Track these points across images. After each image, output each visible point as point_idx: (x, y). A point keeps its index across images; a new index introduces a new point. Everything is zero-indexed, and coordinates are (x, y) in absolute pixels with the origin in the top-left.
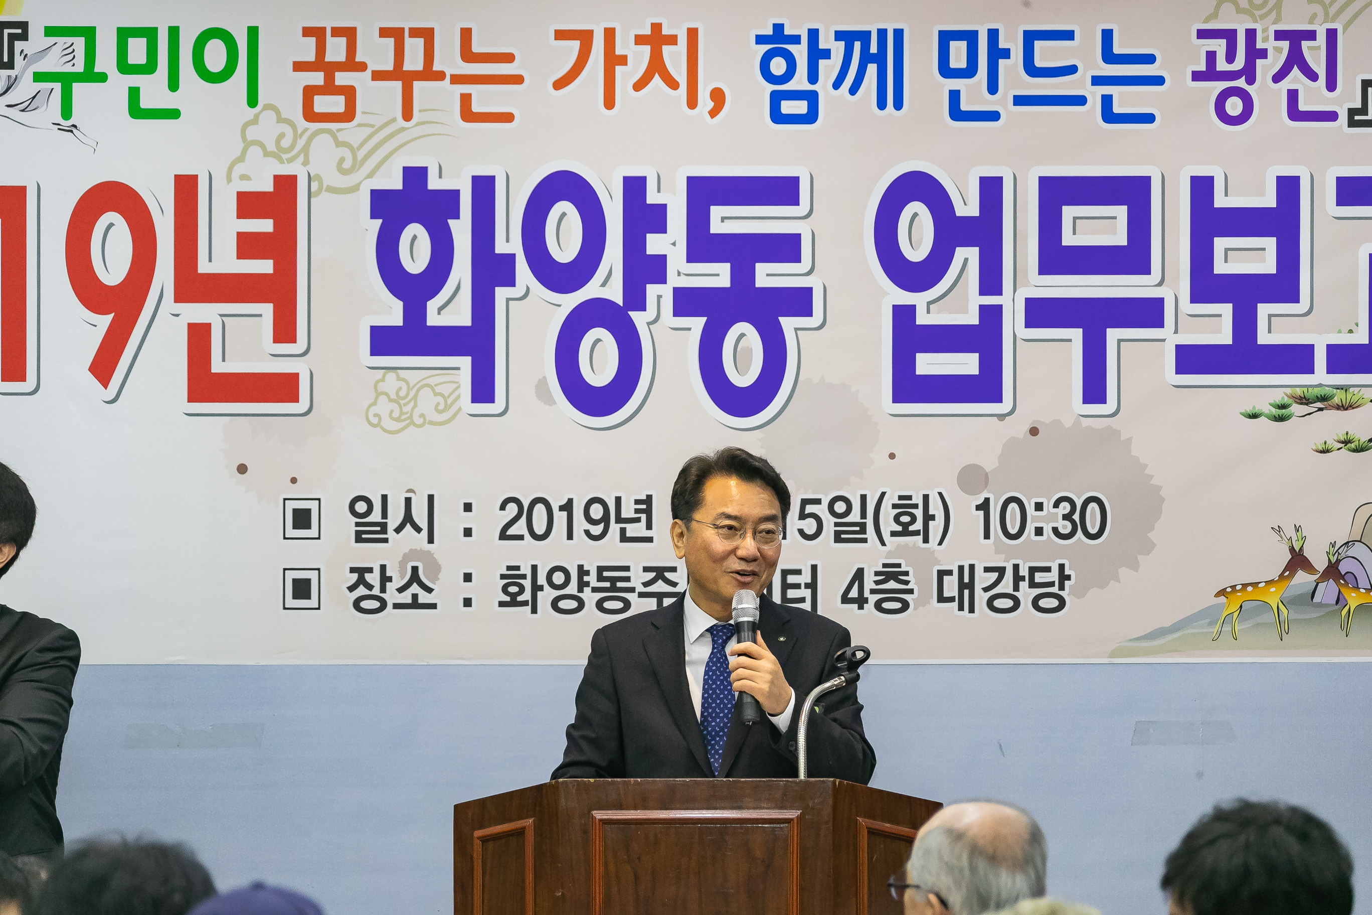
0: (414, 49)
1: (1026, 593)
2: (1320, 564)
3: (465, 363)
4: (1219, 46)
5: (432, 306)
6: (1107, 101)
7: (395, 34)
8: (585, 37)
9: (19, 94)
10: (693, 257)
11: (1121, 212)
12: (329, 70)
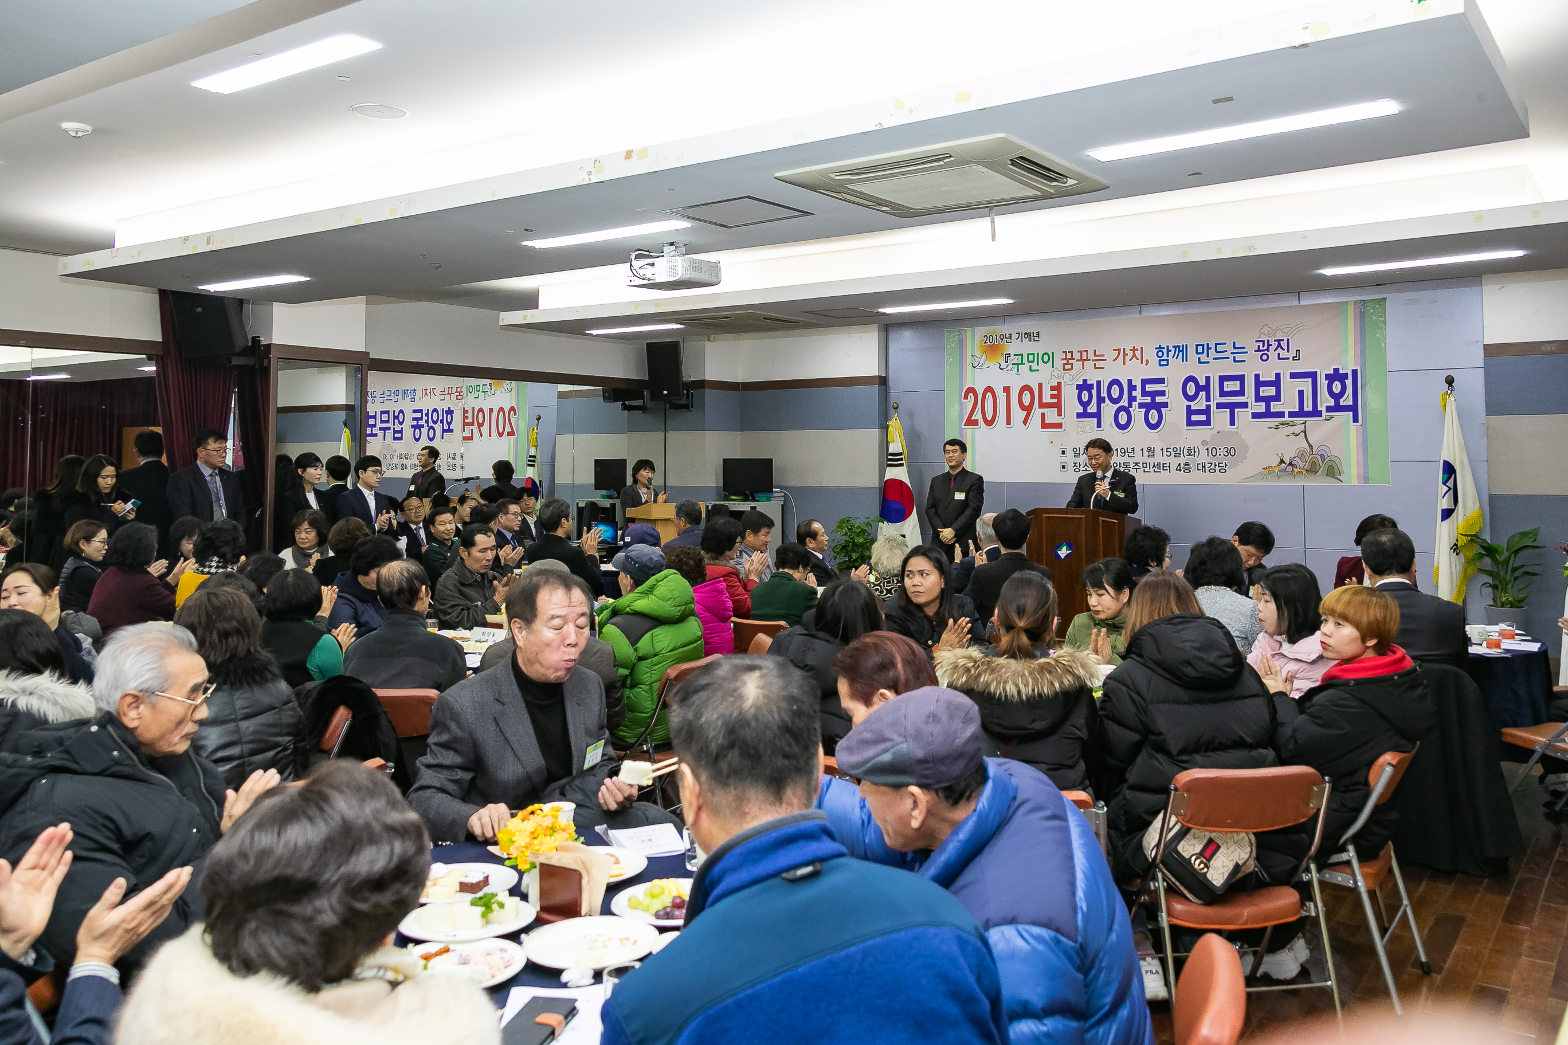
0: (1084, 354)
1: (1217, 469)
2: (1288, 462)
3: (1095, 420)
4: (1261, 344)
5: (1089, 408)
6: (1234, 358)
7: (1081, 352)
8: (1119, 350)
9: (1009, 368)
10: (1143, 396)
11: (1238, 383)
12: (1068, 360)
